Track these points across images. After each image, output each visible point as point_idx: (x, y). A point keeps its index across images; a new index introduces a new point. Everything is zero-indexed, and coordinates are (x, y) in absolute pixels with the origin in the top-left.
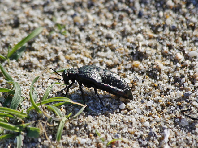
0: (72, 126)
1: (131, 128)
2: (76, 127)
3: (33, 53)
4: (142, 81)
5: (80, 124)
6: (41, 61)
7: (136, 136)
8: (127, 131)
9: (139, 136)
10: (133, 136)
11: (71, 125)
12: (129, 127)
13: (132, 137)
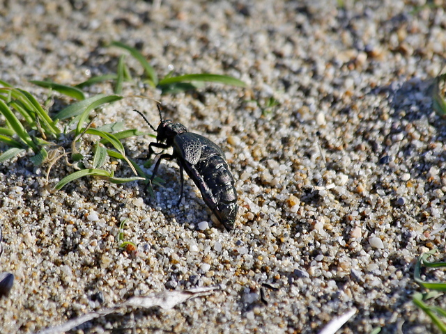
0: (104, 192)
1: (180, 255)
2: (109, 198)
3: (197, 103)
4: (273, 223)
5: (118, 199)
6: (194, 119)
7: (174, 268)
8: (169, 255)
9: (177, 271)
10: (170, 266)
11: (103, 190)
12: (178, 253)
13: (167, 265)
